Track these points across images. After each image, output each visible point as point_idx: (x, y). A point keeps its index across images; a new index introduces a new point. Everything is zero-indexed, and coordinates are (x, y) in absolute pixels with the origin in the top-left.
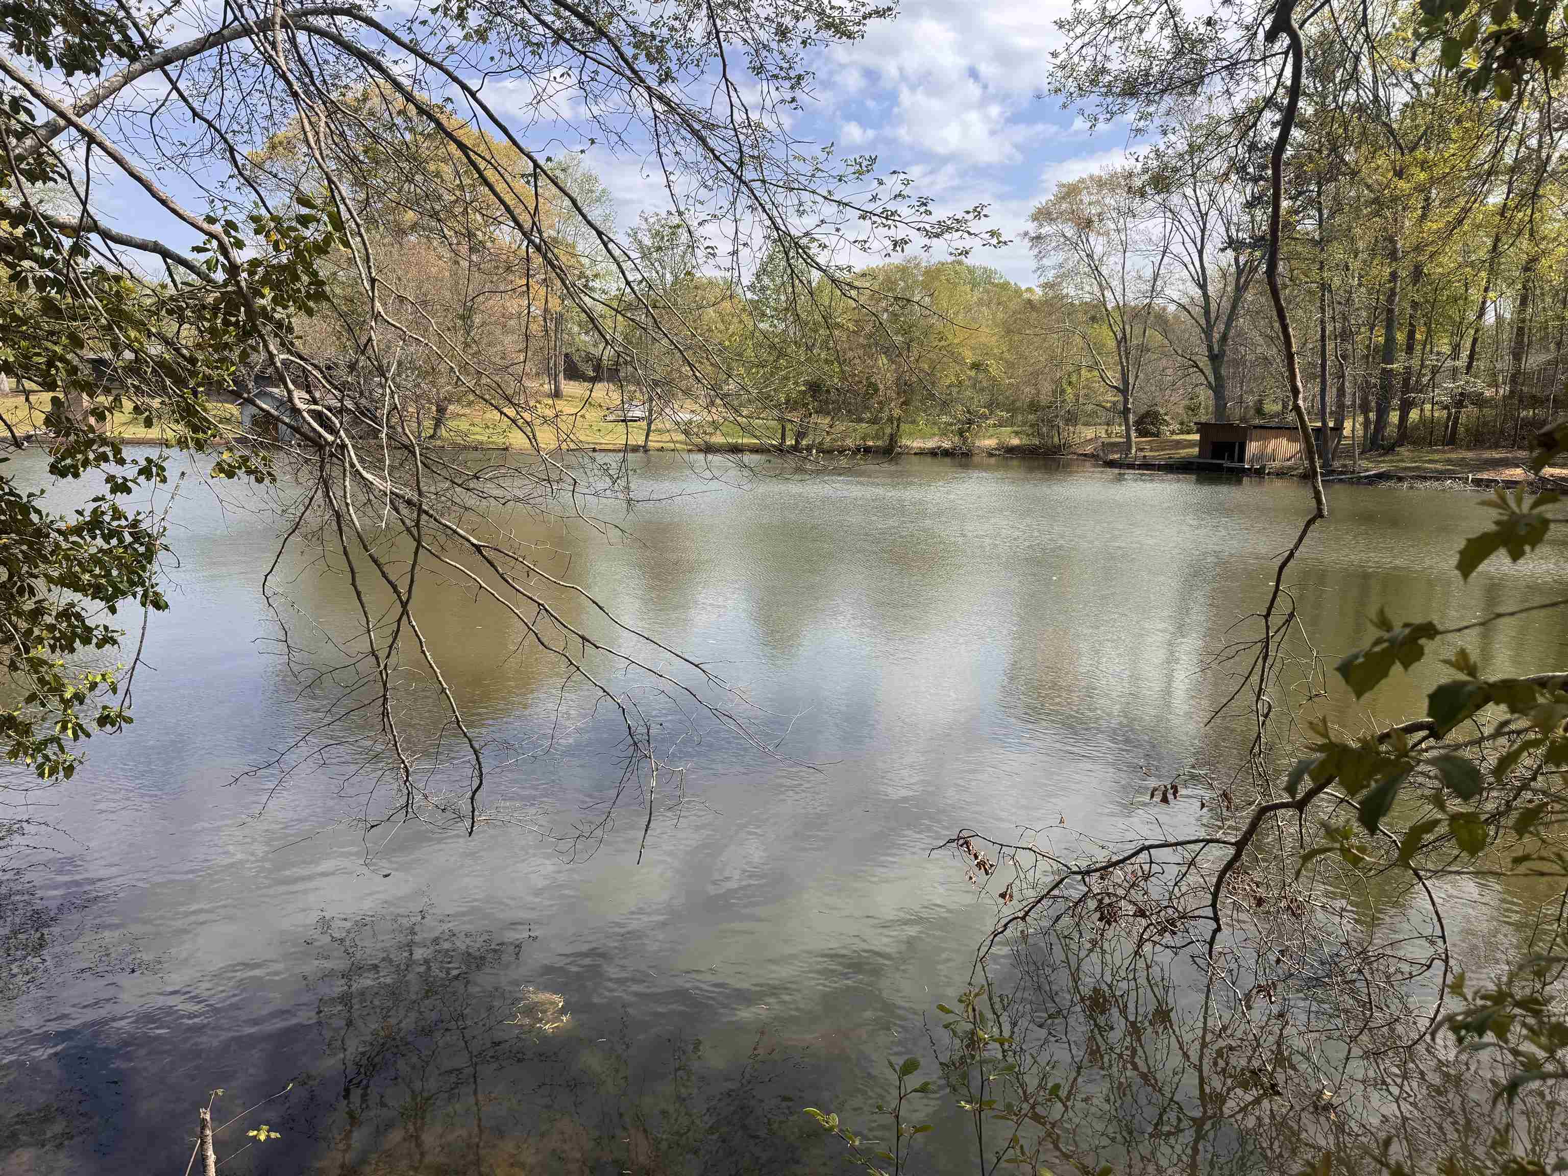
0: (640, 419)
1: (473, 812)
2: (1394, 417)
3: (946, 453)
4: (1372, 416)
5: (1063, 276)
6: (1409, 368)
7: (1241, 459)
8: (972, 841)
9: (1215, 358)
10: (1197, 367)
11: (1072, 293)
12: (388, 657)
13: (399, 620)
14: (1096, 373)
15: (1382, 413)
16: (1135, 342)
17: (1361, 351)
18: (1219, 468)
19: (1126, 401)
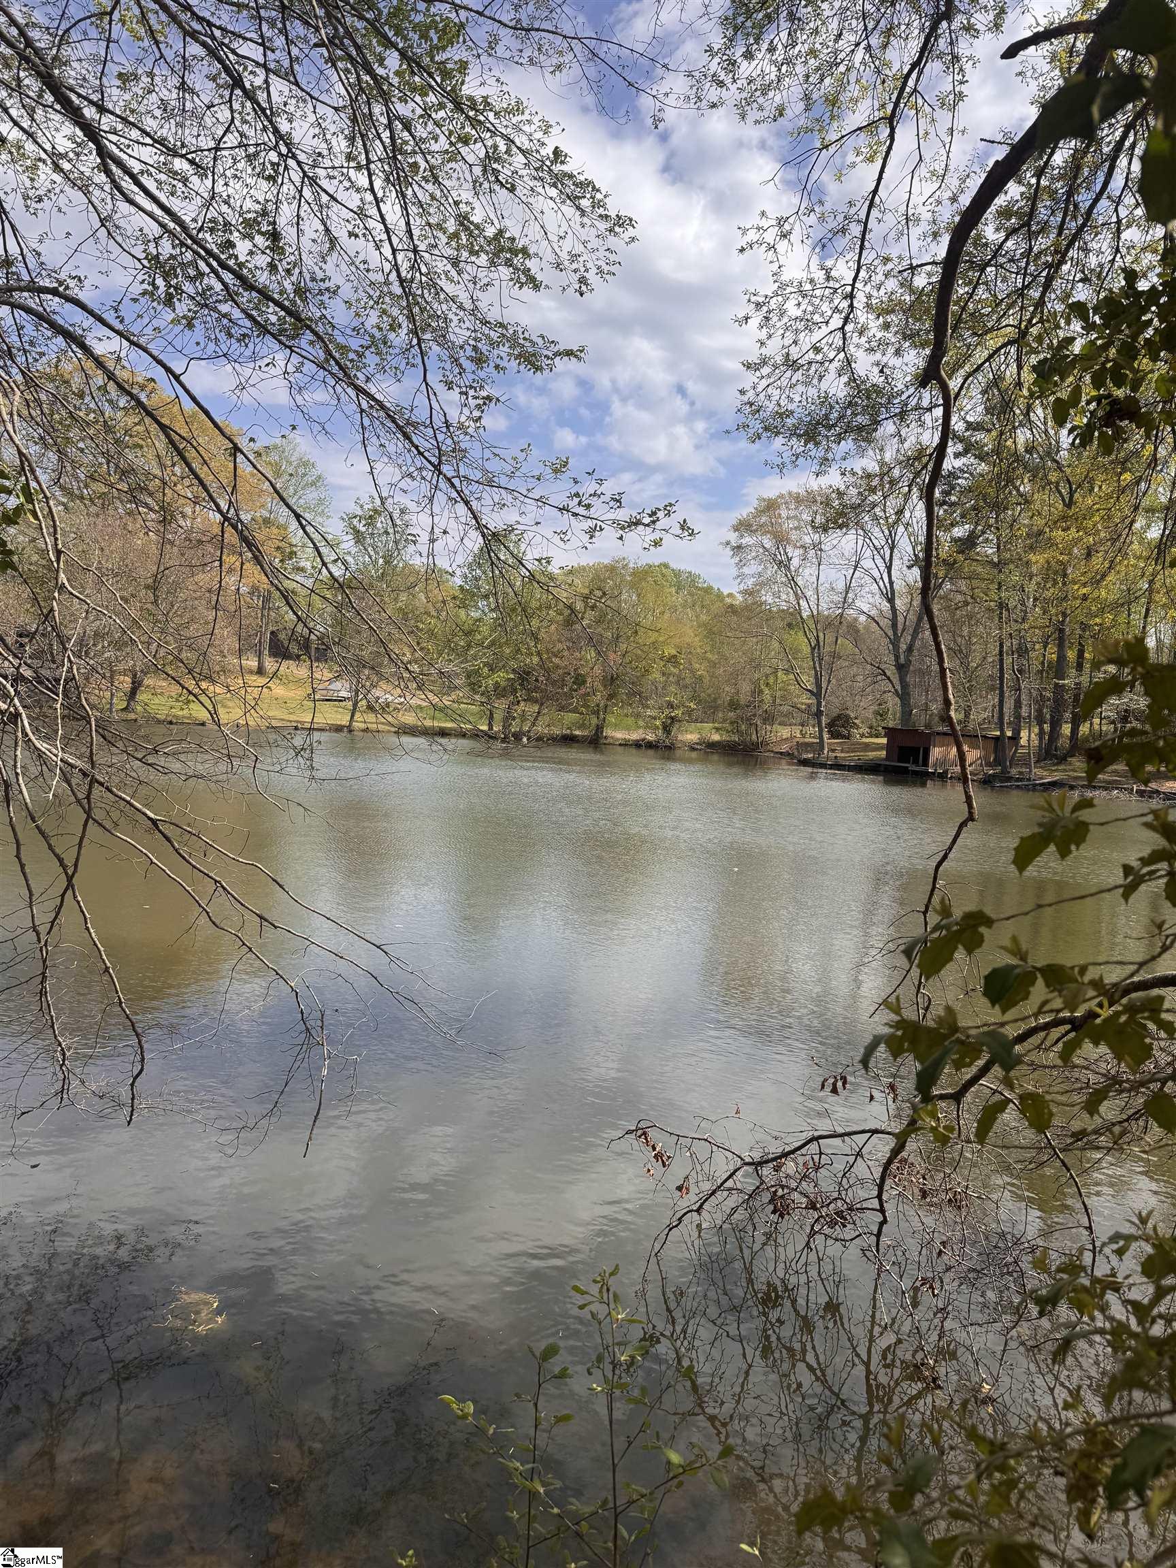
0: (345, 699)
1: (133, 1099)
2: (1066, 729)
3: (650, 745)
4: (1047, 727)
5: (762, 584)
6: (1079, 684)
7: (926, 763)
8: (651, 1133)
9: (901, 668)
10: (885, 674)
11: (770, 601)
12: (49, 933)
13: (63, 896)
14: (792, 676)
15: (1056, 724)
16: (827, 649)
17: (1036, 666)
18: (905, 771)
19: (819, 704)
